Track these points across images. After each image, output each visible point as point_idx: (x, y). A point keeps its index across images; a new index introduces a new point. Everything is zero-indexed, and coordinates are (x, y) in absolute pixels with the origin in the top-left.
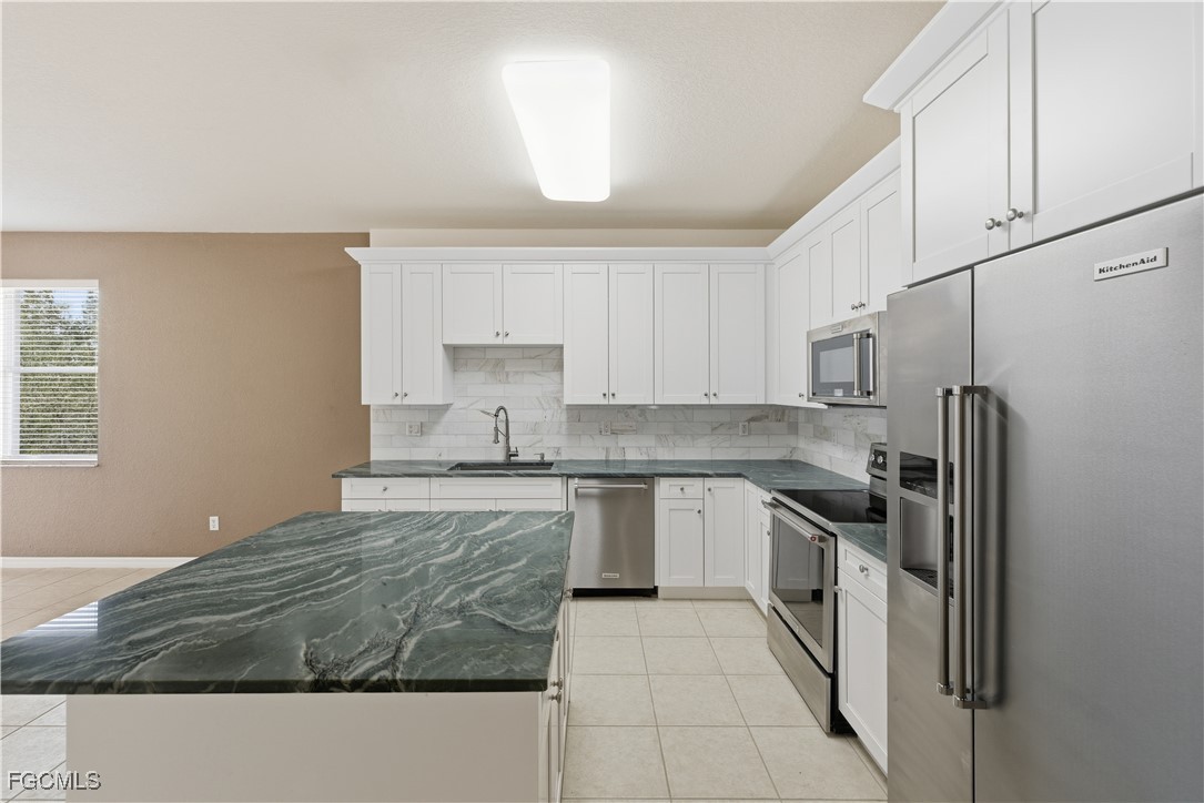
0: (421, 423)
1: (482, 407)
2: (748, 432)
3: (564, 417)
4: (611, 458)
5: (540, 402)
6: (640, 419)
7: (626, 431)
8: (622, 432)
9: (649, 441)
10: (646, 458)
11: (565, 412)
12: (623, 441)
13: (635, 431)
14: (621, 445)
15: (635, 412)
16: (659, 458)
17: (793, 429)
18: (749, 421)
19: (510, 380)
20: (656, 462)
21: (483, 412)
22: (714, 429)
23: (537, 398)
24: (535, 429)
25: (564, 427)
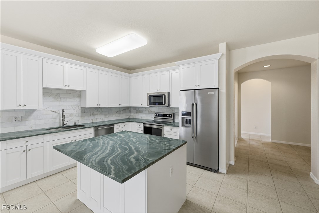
0: (21, 117)
1: (51, 110)
2: (123, 113)
3: (80, 111)
4: (93, 122)
5: (72, 107)
6: (101, 111)
7: (97, 114)
8: (96, 115)
9: (103, 116)
10: (102, 121)
11: (80, 110)
12: (97, 117)
13: (99, 114)
14: (96, 118)
15: (100, 109)
16: (105, 120)
17: (130, 112)
18: (123, 110)
19: (62, 100)
20: (104, 121)
21: (51, 111)
22: (116, 113)
23: (72, 106)
24: (71, 115)
25: (80, 114)
